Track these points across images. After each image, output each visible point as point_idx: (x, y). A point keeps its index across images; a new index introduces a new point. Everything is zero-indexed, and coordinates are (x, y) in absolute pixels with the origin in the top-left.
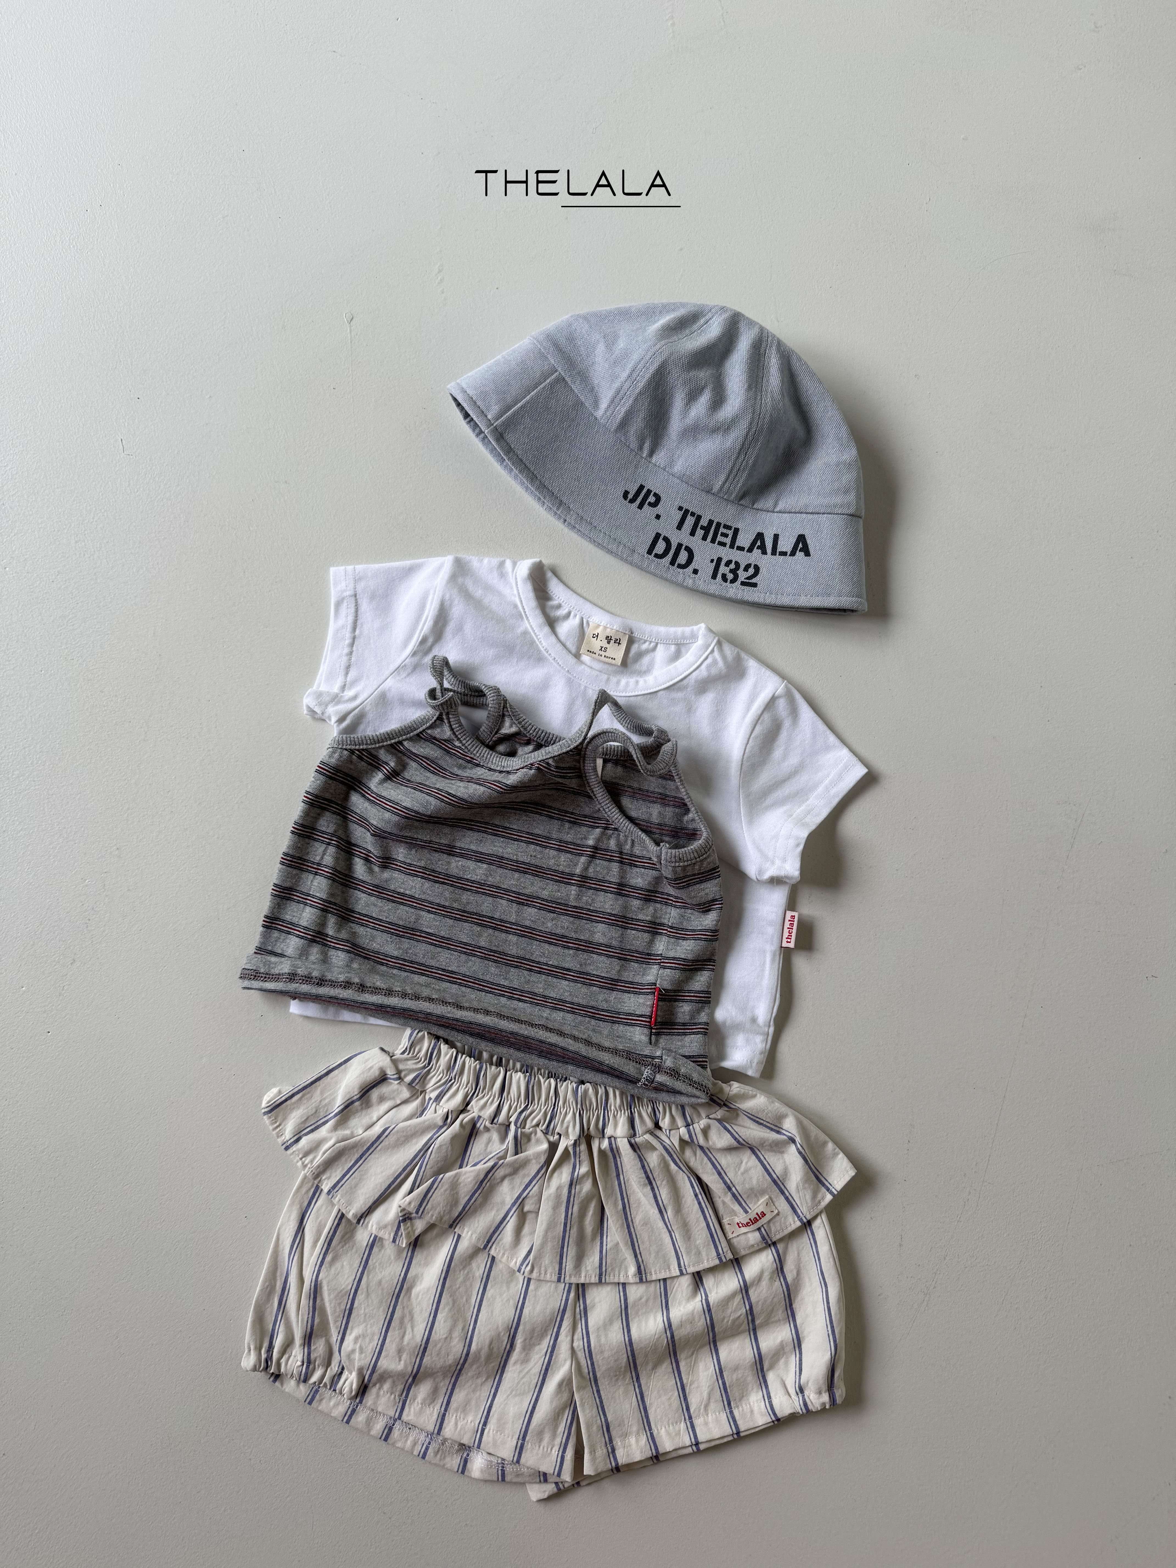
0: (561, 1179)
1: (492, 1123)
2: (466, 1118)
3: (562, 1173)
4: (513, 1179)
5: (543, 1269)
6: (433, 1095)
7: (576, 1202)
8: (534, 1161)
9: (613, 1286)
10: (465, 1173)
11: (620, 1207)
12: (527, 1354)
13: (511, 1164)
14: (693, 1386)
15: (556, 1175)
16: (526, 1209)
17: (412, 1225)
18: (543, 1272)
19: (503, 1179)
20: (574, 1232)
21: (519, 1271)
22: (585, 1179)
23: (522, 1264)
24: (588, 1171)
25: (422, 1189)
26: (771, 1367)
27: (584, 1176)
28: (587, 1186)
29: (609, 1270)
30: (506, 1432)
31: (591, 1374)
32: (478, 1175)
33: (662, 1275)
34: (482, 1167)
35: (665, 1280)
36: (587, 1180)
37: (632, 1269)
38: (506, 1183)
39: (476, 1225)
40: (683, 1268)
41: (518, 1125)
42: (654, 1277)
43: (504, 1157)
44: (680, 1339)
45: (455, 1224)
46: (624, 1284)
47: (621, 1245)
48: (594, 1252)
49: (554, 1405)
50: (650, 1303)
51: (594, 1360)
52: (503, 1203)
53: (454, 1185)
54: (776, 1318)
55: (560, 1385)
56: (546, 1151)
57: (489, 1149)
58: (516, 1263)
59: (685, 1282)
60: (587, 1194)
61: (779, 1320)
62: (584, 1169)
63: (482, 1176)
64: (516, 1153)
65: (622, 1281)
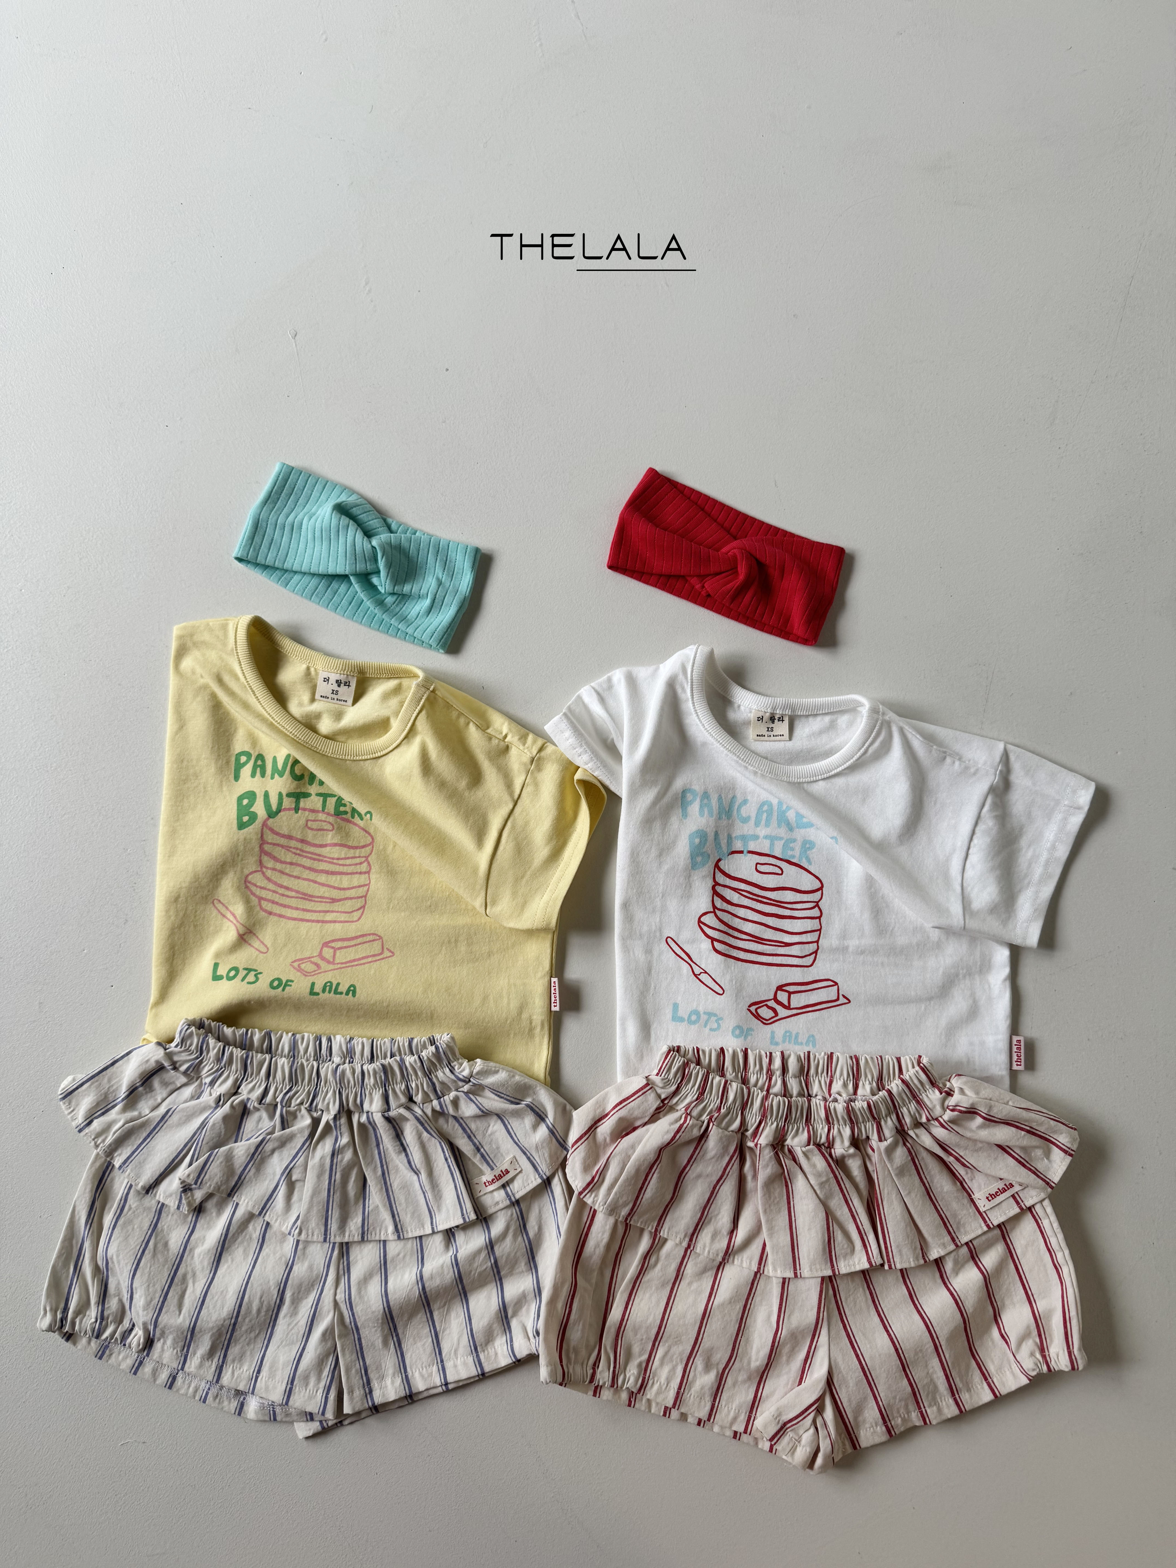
0: (324, 1150)
1: (260, 1104)
2: (237, 1100)
3: (325, 1144)
4: (282, 1151)
5: (310, 1231)
6: (208, 1080)
7: (338, 1170)
8: (299, 1135)
9: (375, 1243)
10: (238, 1147)
11: (380, 1172)
12: (295, 1308)
13: (279, 1139)
14: (445, 1333)
15: (319, 1146)
16: (294, 1178)
17: (193, 1196)
18: (310, 1234)
19: (273, 1151)
20: (337, 1197)
21: (289, 1234)
22: (346, 1149)
23: (292, 1228)
24: (349, 1142)
25: (200, 1163)
26: (515, 1314)
27: (344, 1147)
28: (348, 1155)
29: (371, 1229)
30: (277, 1378)
31: (353, 1324)
32: (249, 1149)
33: (418, 1233)
34: (255, 1141)
35: (421, 1237)
36: (348, 1149)
37: (391, 1228)
38: (276, 1155)
39: (252, 1194)
40: (435, 1226)
41: (284, 1104)
42: (410, 1235)
43: (272, 1133)
44: (431, 1290)
45: (233, 1193)
46: (385, 1242)
47: (380, 1206)
48: (357, 1214)
49: (318, 1352)
50: (408, 1258)
51: (355, 1311)
52: (274, 1174)
53: (229, 1158)
54: (520, 1270)
55: (324, 1334)
56: (309, 1126)
57: (260, 1126)
58: (287, 1226)
59: (438, 1239)
60: (348, 1162)
61: (523, 1271)
62: (345, 1140)
63: (252, 1150)
64: (283, 1129)
65: (383, 1238)
